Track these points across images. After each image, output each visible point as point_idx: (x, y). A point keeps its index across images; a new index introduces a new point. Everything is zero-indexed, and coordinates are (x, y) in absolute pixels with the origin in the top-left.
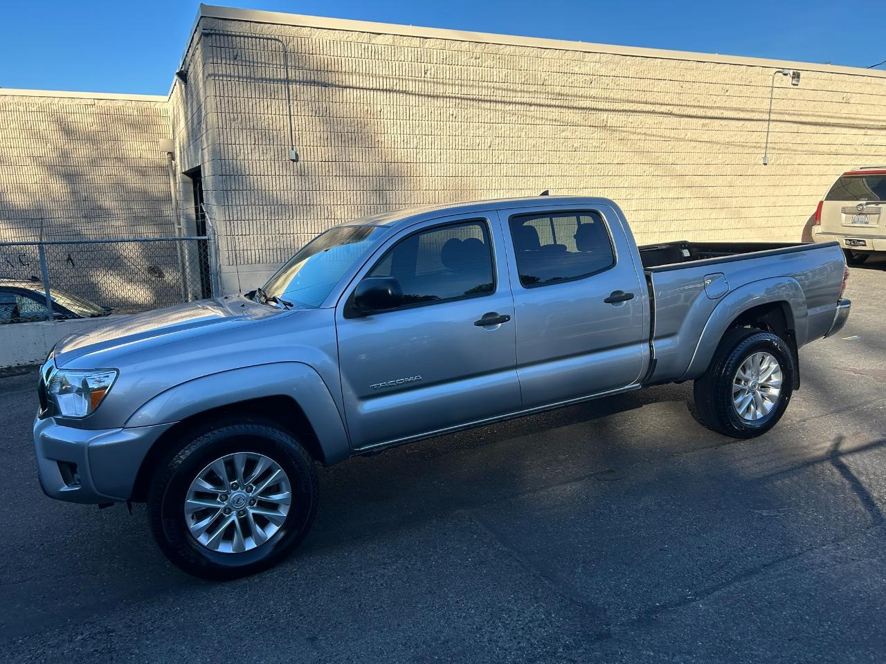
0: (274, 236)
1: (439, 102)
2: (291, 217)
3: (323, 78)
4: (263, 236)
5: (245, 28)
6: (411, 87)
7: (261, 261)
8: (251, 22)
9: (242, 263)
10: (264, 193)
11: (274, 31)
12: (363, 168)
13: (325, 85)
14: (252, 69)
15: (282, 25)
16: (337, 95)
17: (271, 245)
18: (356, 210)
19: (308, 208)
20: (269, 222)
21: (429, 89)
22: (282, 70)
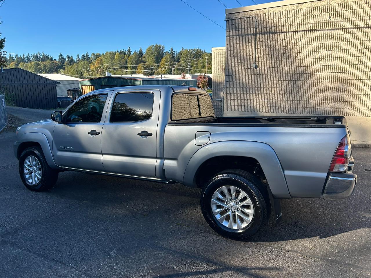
0: (244, 100)
1: (335, 33)
2: (252, 92)
3: (273, 29)
4: (239, 100)
5: (241, 15)
6: (319, 27)
7: (238, 111)
8: (243, 12)
9: (231, 110)
10: (242, 82)
11: (253, 13)
12: (288, 70)
13: (273, 33)
14: (242, 31)
15: (256, 10)
16: (279, 36)
17: (242, 104)
18: (282, 89)
19: (260, 89)
20: (243, 94)
21: (330, 26)
22: (254, 29)
